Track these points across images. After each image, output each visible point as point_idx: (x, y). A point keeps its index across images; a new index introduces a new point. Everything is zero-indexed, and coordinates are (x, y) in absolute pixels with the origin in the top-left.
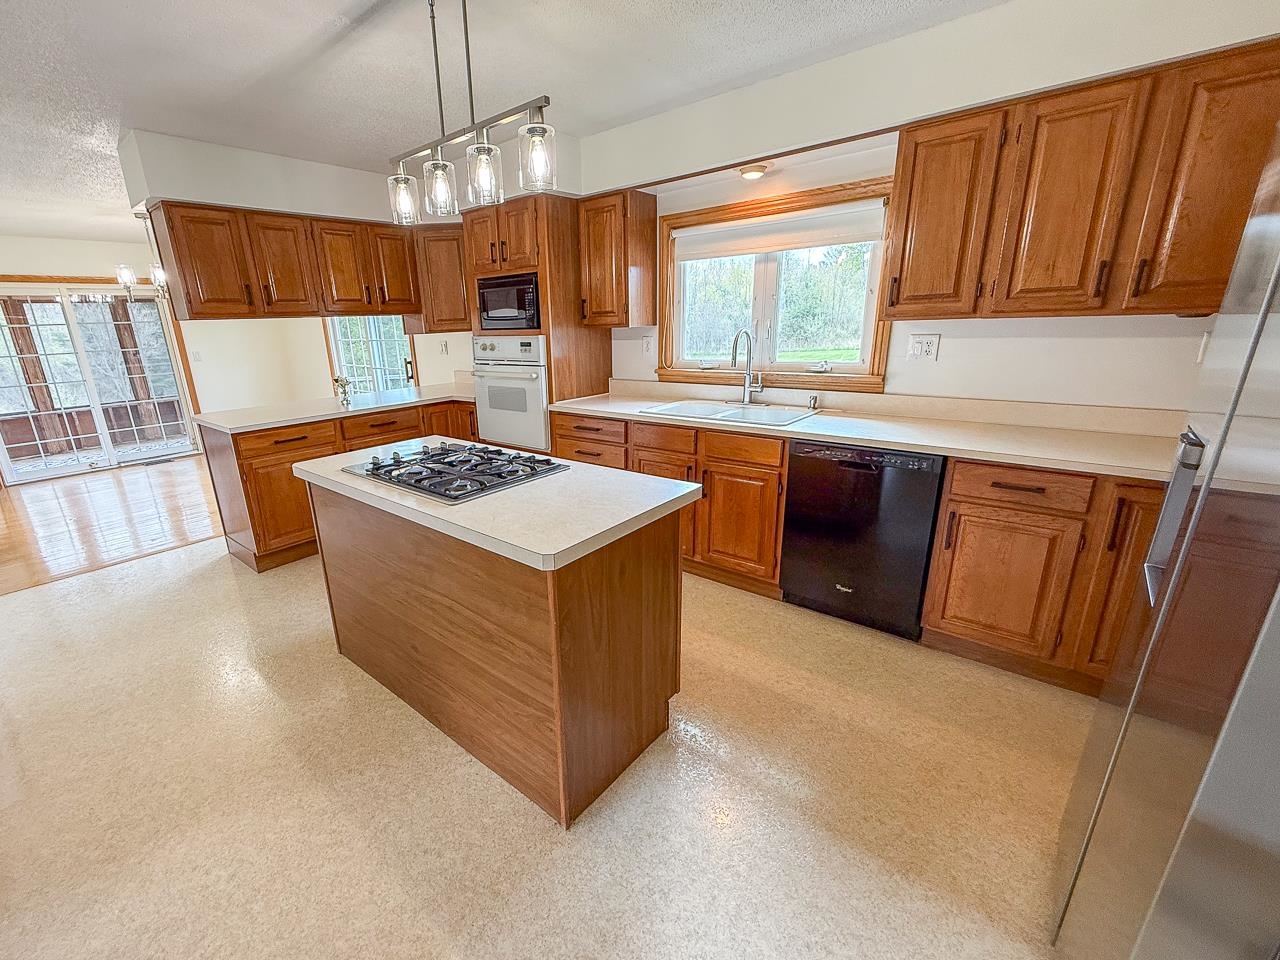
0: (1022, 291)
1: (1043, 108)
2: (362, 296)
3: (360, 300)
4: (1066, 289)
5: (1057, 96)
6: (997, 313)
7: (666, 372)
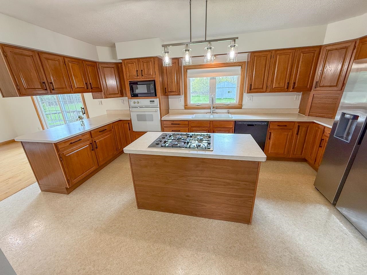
0: (275, 87)
1: (278, 52)
2: (84, 86)
3: (84, 88)
4: (281, 87)
5: (280, 50)
6: (270, 92)
7: (186, 107)
